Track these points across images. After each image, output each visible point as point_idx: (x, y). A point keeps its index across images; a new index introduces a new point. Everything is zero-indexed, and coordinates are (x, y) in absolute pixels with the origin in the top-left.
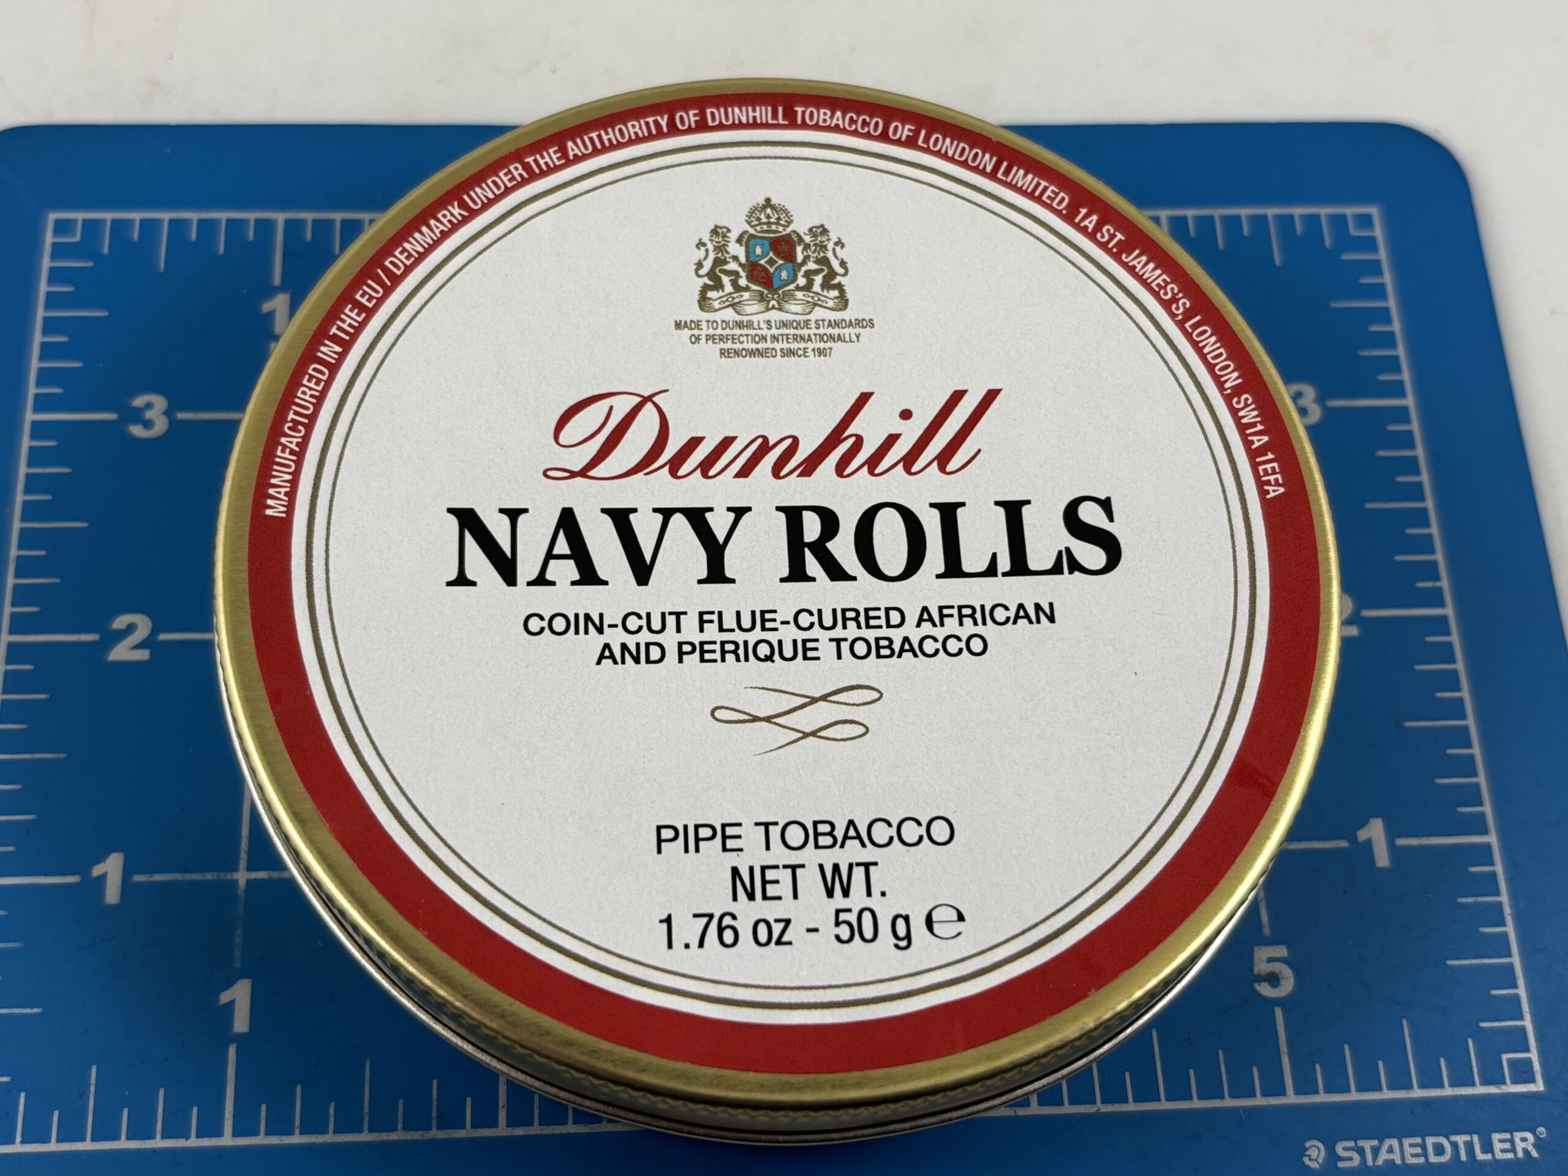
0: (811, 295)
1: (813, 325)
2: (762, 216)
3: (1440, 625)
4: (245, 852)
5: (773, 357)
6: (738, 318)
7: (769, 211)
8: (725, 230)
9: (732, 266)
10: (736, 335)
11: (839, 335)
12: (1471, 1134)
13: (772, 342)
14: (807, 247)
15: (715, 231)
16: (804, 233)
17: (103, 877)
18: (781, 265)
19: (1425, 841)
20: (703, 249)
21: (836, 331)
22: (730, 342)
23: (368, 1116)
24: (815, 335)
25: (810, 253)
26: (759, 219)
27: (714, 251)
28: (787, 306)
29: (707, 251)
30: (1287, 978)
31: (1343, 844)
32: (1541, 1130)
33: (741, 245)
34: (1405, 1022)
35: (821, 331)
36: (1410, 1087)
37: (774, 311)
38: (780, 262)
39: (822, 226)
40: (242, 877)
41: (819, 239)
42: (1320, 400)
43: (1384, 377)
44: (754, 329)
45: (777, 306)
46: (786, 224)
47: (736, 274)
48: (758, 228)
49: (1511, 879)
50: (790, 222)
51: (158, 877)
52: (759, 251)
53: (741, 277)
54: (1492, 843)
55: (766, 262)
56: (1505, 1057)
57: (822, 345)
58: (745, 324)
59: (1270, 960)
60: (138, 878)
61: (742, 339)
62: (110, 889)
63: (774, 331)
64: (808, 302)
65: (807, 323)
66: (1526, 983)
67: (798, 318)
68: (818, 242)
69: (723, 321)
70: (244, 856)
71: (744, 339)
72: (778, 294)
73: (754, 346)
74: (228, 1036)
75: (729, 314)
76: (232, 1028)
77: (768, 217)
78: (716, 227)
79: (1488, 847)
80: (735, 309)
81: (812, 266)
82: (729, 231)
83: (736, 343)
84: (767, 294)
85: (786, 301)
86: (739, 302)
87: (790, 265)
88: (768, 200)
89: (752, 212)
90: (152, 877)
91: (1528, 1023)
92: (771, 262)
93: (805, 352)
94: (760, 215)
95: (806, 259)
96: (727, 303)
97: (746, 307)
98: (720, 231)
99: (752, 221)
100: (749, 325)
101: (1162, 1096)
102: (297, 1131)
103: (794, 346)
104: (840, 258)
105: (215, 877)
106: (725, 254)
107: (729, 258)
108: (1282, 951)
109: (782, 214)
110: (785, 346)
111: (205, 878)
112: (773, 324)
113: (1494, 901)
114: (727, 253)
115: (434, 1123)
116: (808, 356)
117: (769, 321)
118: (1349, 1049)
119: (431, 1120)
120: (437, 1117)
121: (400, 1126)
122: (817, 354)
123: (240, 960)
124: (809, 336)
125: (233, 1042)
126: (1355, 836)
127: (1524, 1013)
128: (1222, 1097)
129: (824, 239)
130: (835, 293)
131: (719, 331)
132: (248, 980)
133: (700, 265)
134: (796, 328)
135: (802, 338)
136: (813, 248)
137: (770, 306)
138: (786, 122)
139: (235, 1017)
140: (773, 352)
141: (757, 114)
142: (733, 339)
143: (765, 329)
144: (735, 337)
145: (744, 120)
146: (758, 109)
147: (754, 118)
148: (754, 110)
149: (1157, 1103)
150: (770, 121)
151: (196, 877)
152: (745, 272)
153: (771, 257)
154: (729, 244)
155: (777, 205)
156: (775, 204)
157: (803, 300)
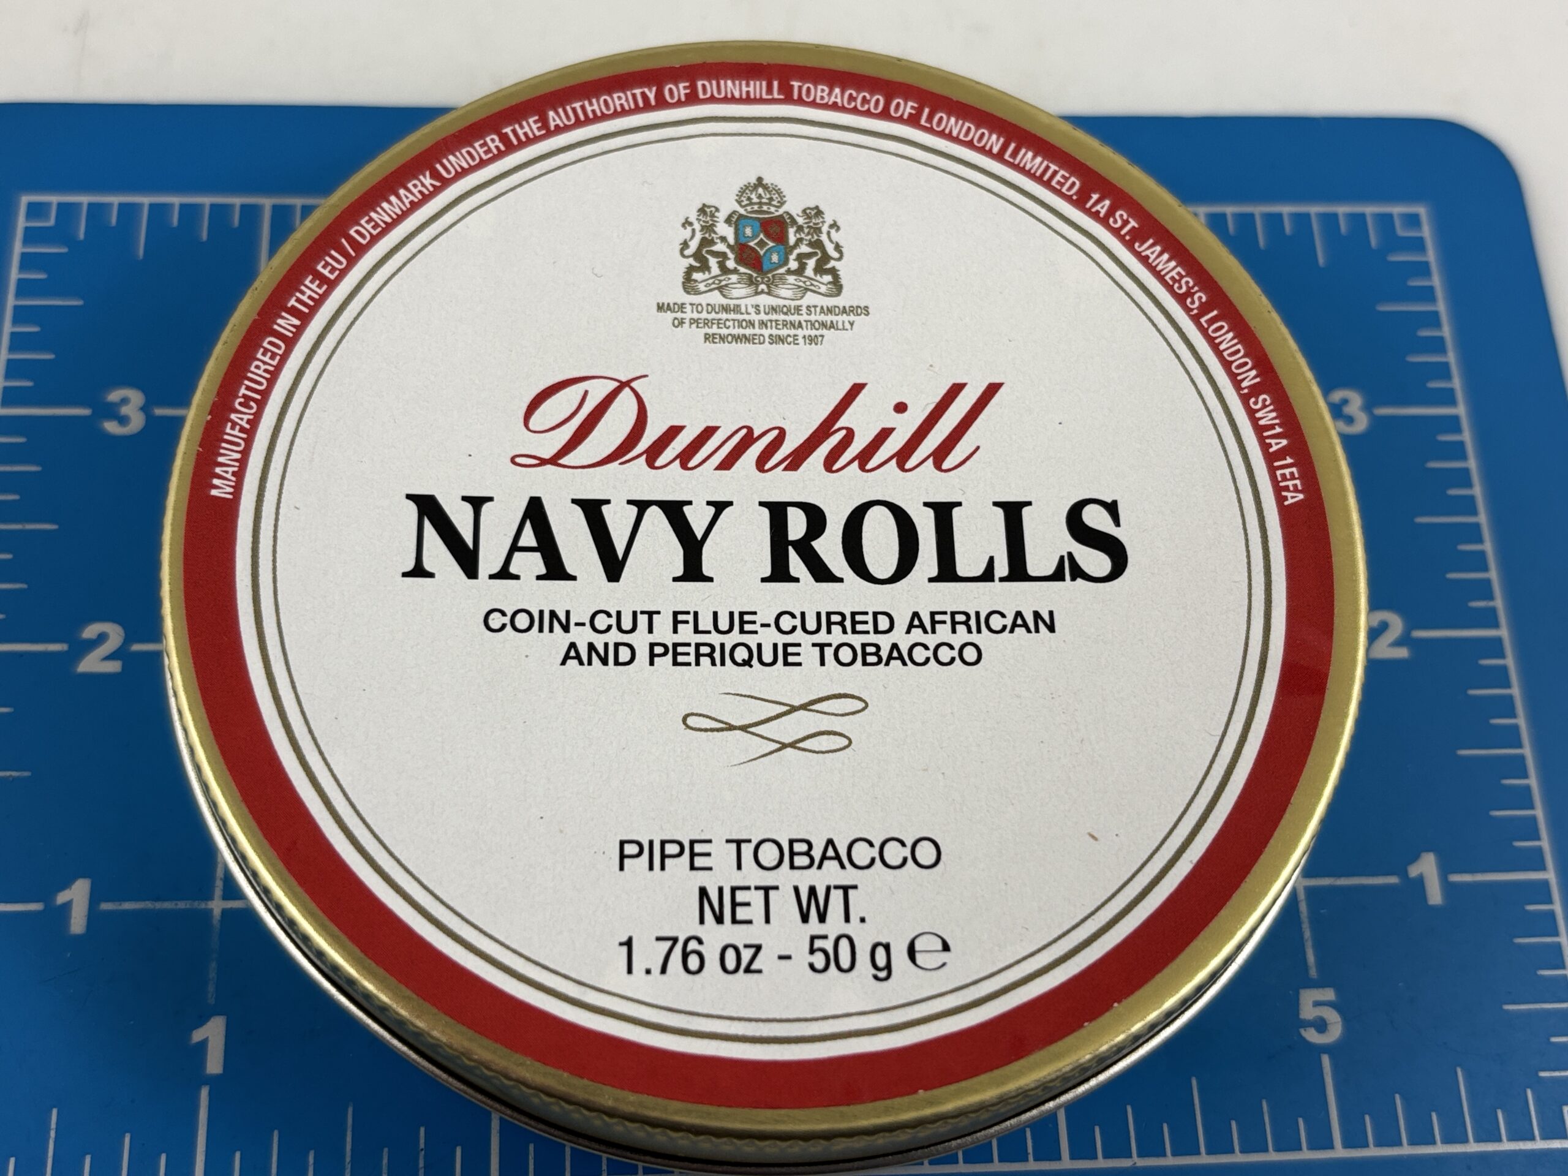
0: (803, 279)
1: (804, 310)
2: (753, 196)
3: (1495, 647)
4: (221, 879)
5: (760, 343)
6: (725, 301)
7: (760, 190)
8: (713, 209)
9: (720, 247)
10: (723, 320)
11: (832, 322)
13: (760, 328)
14: (800, 229)
15: (702, 210)
16: (798, 215)
17: (67, 906)
18: (774, 247)
19: (1479, 878)
20: (689, 229)
21: (828, 318)
22: (715, 326)
23: (349, 1166)
24: (806, 321)
25: (803, 235)
26: (749, 199)
27: (701, 231)
28: (776, 290)
29: (694, 231)
30: (1335, 1023)
31: (1393, 880)
33: (730, 226)
34: (1459, 1071)
35: (813, 318)
36: (1465, 1140)
37: (763, 296)
38: (771, 244)
39: (817, 207)
40: (217, 906)
41: (814, 221)
42: (1368, 407)
43: (1433, 385)
44: (742, 314)
45: (766, 290)
46: (779, 204)
47: (723, 256)
48: (749, 208)
50: (782, 203)
51: (128, 906)
52: (748, 232)
53: (729, 259)
54: (1550, 880)
55: (756, 244)
57: (813, 333)
58: (732, 308)
59: (1317, 1004)
60: (105, 906)
61: (728, 323)
62: (75, 918)
63: (764, 317)
64: (801, 287)
65: (798, 309)
67: (787, 303)
68: (811, 224)
69: (708, 305)
70: (219, 884)
71: (732, 322)
72: (768, 277)
73: (741, 331)
74: (201, 1078)
75: (716, 298)
76: (205, 1068)
77: (760, 197)
78: (704, 205)
79: (1546, 884)
80: (721, 292)
81: (804, 249)
82: (717, 210)
83: (721, 328)
84: (756, 278)
85: (776, 286)
86: (726, 285)
87: (782, 247)
88: (760, 179)
89: (742, 191)
90: (120, 905)
92: (762, 244)
93: (795, 340)
94: (751, 194)
95: (799, 241)
96: (713, 286)
97: (734, 291)
98: (708, 210)
99: (742, 201)
100: (737, 309)
101: (1203, 1149)
103: (784, 332)
104: (834, 241)
105: (188, 906)
106: (713, 235)
107: (717, 238)
108: (1329, 994)
109: (774, 194)
110: (774, 332)
111: (178, 907)
112: (762, 309)
113: (1554, 942)
114: (715, 233)
115: (422, 1172)
116: (798, 344)
117: (758, 306)
118: (1400, 1099)
119: (418, 1170)
120: (425, 1167)
121: (384, 1175)
122: (807, 341)
123: (214, 996)
124: (800, 323)
125: (206, 1084)
126: (1406, 872)
128: (1266, 1150)
129: (817, 221)
130: (828, 278)
131: (704, 315)
132: (222, 1017)
133: (685, 245)
134: (786, 314)
135: (792, 324)
136: (806, 231)
137: (760, 290)
138: (782, 97)
139: (209, 1057)
140: (762, 338)
141: (751, 89)
142: (718, 323)
143: (753, 314)
144: (720, 322)
145: (737, 95)
146: (752, 83)
147: (748, 93)
148: (748, 85)
149: (1197, 1156)
150: (765, 96)
151: (167, 905)
152: (733, 254)
153: (761, 239)
154: (717, 224)
155: (769, 185)
156: (767, 184)
157: (794, 285)
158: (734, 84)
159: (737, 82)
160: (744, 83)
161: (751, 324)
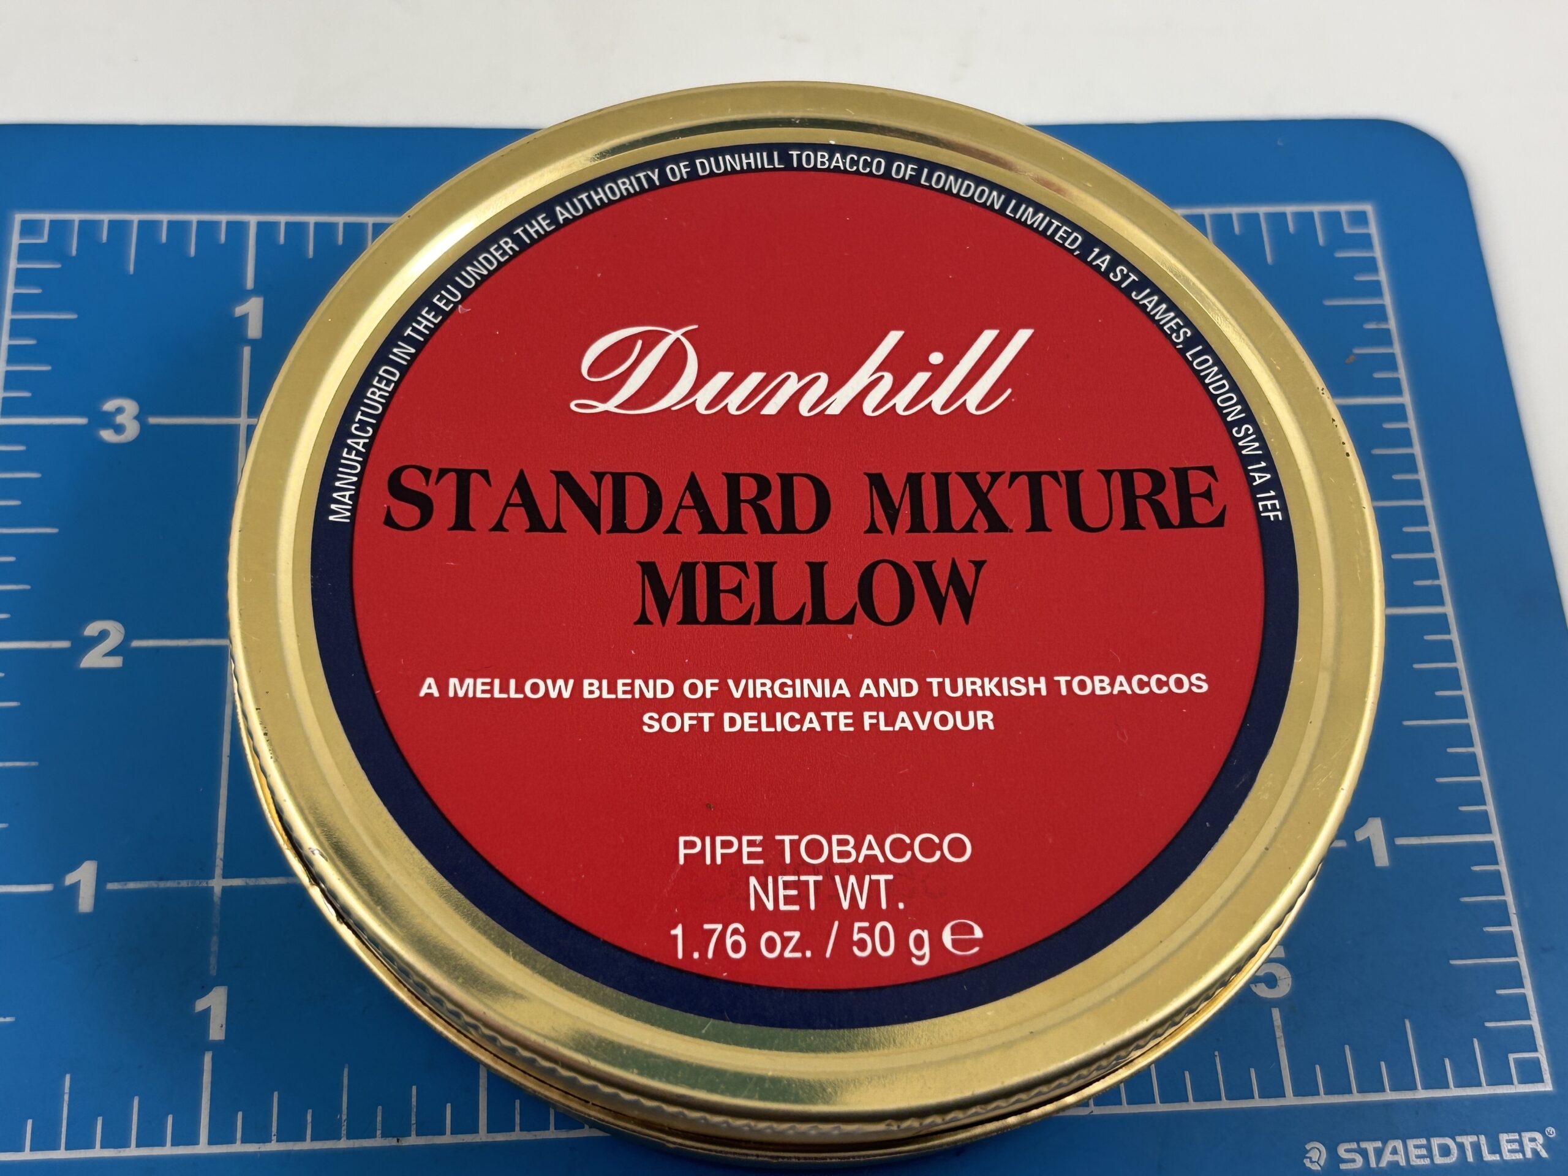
4: (221, 859)
17: (76, 886)
19: (1426, 840)
23: (346, 1123)
30: (1285, 978)
31: (1342, 843)
36: (1413, 1088)
40: (217, 884)
49: (1515, 877)
51: (132, 885)
54: (1495, 842)
56: (1512, 1057)
60: (111, 886)
62: (83, 897)
66: (1532, 983)
70: (219, 865)
74: (203, 1044)
76: (208, 1035)
79: (1491, 845)
90: (126, 884)
91: (1535, 1022)
101: (1158, 1101)
102: (274, 1138)
105: (190, 885)
111: (181, 886)
113: (1498, 901)
115: (414, 1127)
118: (1350, 1050)
119: (410, 1126)
120: (417, 1123)
121: (379, 1133)
123: (216, 967)
125: (208, 1049)
126: (1354, 835)
127: (1531, 1012)
128: (1219, 1099)
132: (224, 987)
139: (211, 1025)
149: (1152, 1105)
151: (170, 884)
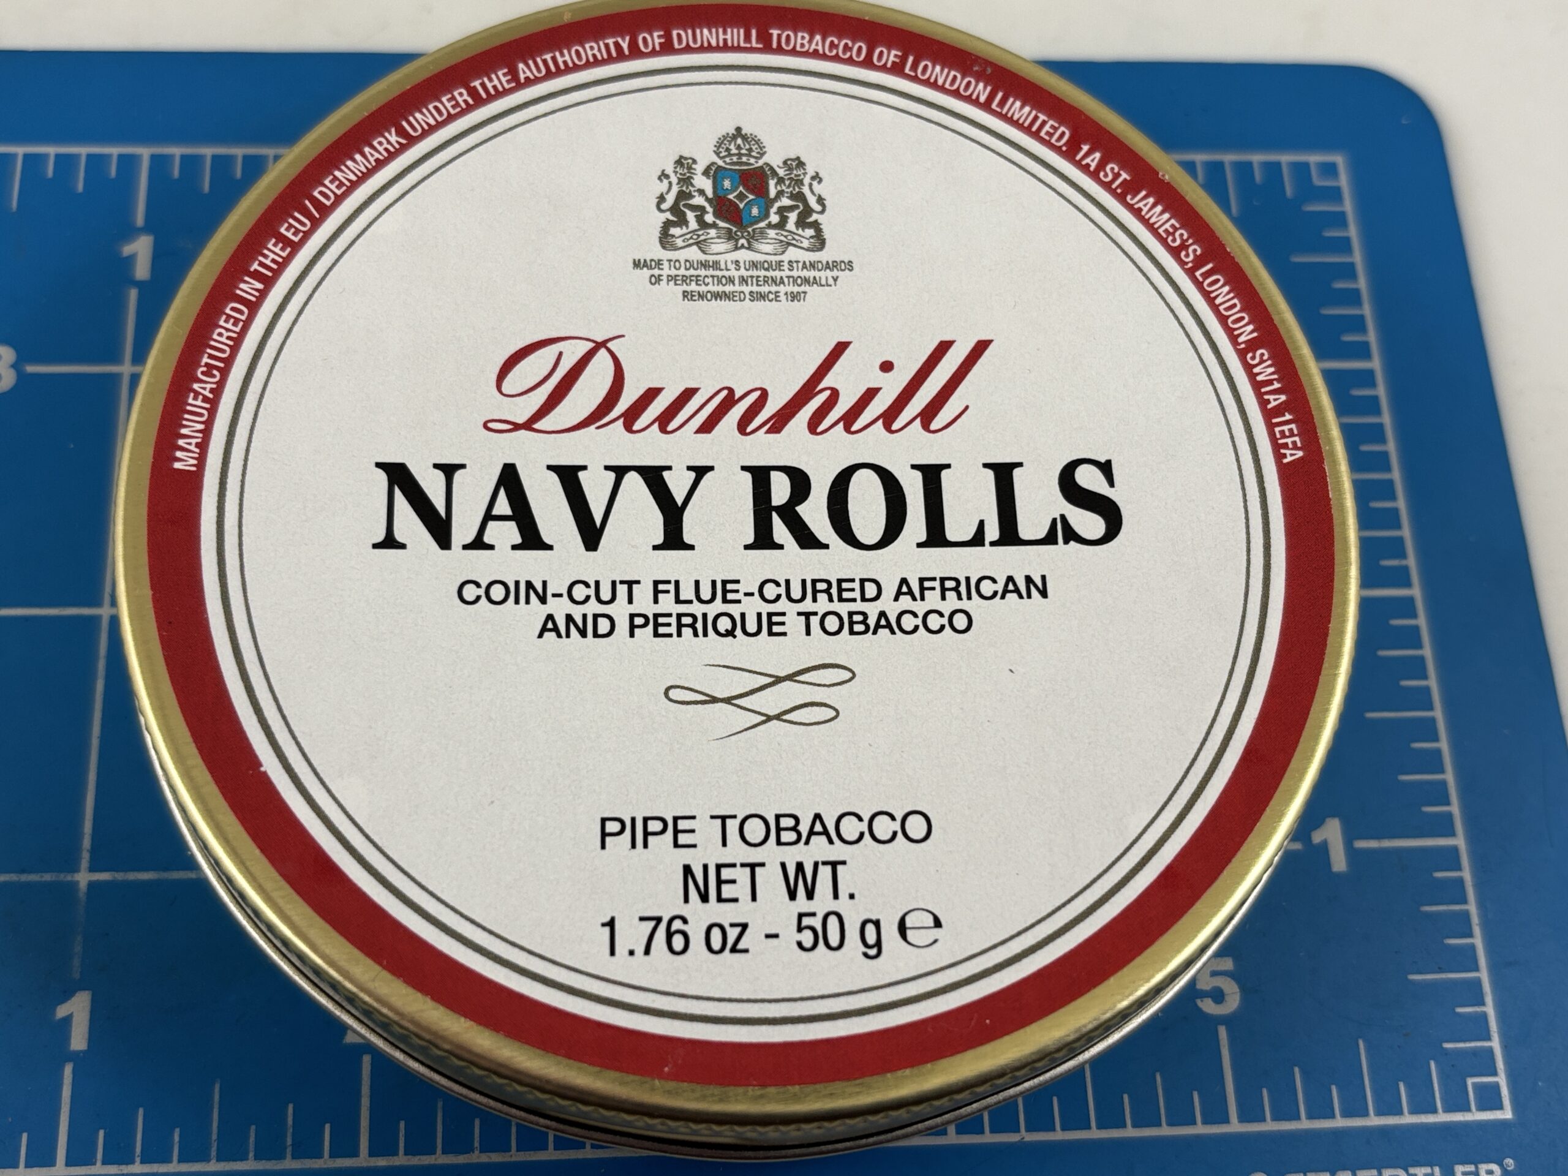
0: (785, 233)
1: (786, 266)
2: (732, 147)
3: (1406, 607)
4: (88, 851)
5: (740, 300)
6: (703, 257)
7: (739, 141)
8: (690, 161)
9: (698, 200)
10: (700, 276)
11: (814, 278)
12: (1431, 1166)
13: (740, 284)
14: (781, 181)
15: (679, 162)
16: (778, 166)
18: (752, 200)
19: (1387, 844)
20: (666, 182)
21: (811, 274)
22: (693, 283)
23: (216, 1143)
24: (788, 277)
25: (784, 188)
26: (728, 150)
27: (678, 184)
28: (756, 245)
29: (670, 183)
31: (1297, 846)
32: (1509, 1162)
33: (708, 177)
34: (1361, 1042)
35: (795, 273)
36: (1365, 1114)
37: (743, 250)
38: (751, 197)
39: (798, 159)
40: (83, 878)
41: (795, 172)
43: (1349, 338)
44: (721, 270)
45: (746, 245)
46: (758, 155)
47: (702, 209)
48: (728, 160)
49: (1479, 886)
50: (762, 154)
52: (727, 184)
53: (708, 213)
54: (1459, 846)
55: (734, 197)
56: (1470, 1081)
57: (796, 289)
58: (711, 264)
59: (1214, 974)
61: (707, 280)
63: (743, 272)
64: (783, 241)
65: (779, 264)
66: (1494, 1000)
67: (768, 258)
68: (792, 176)
69: (686, 261)
70: (86, 857)
71: (709, 280)
72: (748, 232)
73: (720, 288)
75: (694, 254)
76: (69, 1045)
77: (739, 148)
78: (681, 157)
79: (1455, 850)
80: (700, 248)
81: (785, 201)
82: (694, 161)
83: (700, 285)
84: (736, 232)
85: (757, 240)
86: (705, 240)
87: (762, 201)
88: (739, 129)
89: (719, 144)
91: (1496, 1044)
92: (741, 197)
93: (776, 296)
94: (730, 145)
95: (780, 194)
96: (691, 241)
97: (713, 246)
98: (685, 162)
99: (721, 152)
100: (716, 265)
102: (138, 1160)
103: (765, 289)
104: (816, 193)
105: (54, 879)
106: (690, 188)
107: (695, 191)
108: (1227, 964)
109: (754, 145)
110: (755, 288)
111: (43, 879)
112: (742, 264)
113: (1462, 910)
114: (693, 186)
115: (289, 1150)
116: (779, 301)
117: (737, 261)
118: (1300, 1071)
119: (286, 1148)
120: (292, 1145)
121: (251, 1155)
122: (790, 298)
124: (781, 279)
125: (69, 1060)
126: (1311, 837)
127: (1492, 1033)
128: (1159, 1125)
129: (799, 173)
130: (810, 232)
131: (682, 272)
132: (87, 992)
133: (662, 199)
134: (767, 269)
135: (774, 281)
136: (787, 183)
137: (739, 245)
138: (760, 46)
139: (73, 1034)
140: (742, 295)
141: (729, 37)
142: (697, 280)
143: (733, 270)
144: (699, 278)
145: (714, 43)
146: (729, 30)
147: (725, 40)
148: (725, 33)
149: (1088, 1131)
150: (742, 44)
151: (33, 877)
152: (711, 207)
153: (741, 191)
154: (694, 176)
155: (749, 135)
156: (746, 134)
157: (775, 239)
158: (710, 33)
159: (714, 30)
160: (721, 30)
161: (731, 280)
